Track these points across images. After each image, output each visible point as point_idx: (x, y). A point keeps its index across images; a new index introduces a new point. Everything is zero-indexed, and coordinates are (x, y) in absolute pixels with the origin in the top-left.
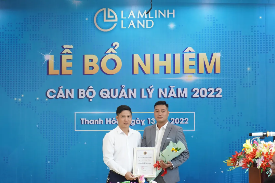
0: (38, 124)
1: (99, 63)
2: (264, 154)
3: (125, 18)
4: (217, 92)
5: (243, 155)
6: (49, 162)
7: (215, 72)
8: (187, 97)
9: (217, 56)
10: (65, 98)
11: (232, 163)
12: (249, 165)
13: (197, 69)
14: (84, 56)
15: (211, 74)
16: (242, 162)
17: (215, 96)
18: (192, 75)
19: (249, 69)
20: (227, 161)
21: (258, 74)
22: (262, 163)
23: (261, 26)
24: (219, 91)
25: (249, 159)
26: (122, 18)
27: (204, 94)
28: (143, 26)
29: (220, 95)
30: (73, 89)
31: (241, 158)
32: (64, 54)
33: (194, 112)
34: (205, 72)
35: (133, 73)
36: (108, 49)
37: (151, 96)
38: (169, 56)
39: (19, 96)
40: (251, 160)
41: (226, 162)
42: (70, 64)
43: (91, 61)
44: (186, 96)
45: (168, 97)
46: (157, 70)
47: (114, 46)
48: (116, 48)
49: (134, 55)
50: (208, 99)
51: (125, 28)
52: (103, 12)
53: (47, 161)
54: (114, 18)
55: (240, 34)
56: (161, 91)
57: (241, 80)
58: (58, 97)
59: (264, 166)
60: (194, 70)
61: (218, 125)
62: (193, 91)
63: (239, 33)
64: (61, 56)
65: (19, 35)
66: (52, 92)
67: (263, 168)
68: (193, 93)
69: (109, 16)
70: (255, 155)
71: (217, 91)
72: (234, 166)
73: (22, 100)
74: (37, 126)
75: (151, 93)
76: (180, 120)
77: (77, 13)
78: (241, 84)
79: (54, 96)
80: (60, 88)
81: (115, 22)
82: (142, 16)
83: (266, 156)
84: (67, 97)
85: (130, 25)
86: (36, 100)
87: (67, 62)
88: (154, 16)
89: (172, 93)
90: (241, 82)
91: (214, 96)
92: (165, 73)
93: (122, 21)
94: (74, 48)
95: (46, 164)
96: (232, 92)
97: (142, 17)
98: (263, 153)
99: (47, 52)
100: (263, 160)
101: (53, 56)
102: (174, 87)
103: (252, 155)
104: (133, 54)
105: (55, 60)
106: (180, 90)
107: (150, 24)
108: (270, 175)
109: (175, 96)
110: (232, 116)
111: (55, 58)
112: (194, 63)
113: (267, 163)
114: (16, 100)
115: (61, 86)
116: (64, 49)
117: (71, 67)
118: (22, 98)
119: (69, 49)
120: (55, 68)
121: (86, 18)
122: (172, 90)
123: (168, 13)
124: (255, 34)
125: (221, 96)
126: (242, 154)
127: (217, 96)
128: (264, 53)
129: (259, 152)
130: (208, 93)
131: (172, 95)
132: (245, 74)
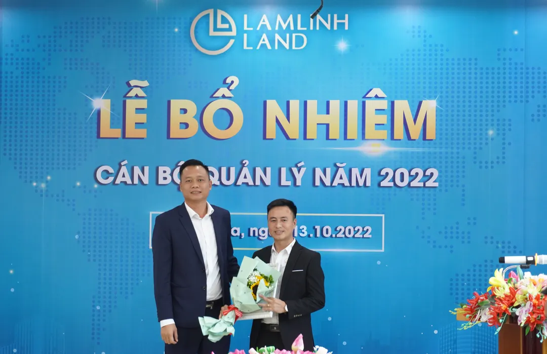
0: (78, 233)
1: (199, 116)
2: (532, 299)
3: (252, 29)
4: (428, 176)
5: (489, 300)
6: (98, 308)
7: (424, 138)
8: (370, 185)
9: (430, 106)
10: (131, 183)
11: (468, 316)
12: (503, 319)
13: (390, 132)
14: (169, 102)
15: (416, 141)
16: (487, 313)
17: (424, 184)
18: (380, 142)
19: (491, 132)
20: (456, 311)
21: (510, 144)
22: (529, 315)
23: (516, 50)
24: (432, 174)
25: (503, 308)
26: (246, 28)
27: (402, 180)
28: (287, 46)
29: (434, 182)
30: (148, 167)
31: (485, 305)
32: (131, 97)
33: (383, 216)
34: (406, 136)
35: (265, 137)
36: (216, 89)
37: (299, 183)
38: (335, 105)
39: (42, 177)
40: (506, 310)
41: (455, 313)
42: (143, 118)
43: (183, 111)
44: (368, 184)
45: (333, 185)
46: (312, 132)
47: (228, 84)
48: (232, 87)
49: (268, 102)
50: (409, 189)
51: (252, 48)
52: (208, 15)
53: (94, 306)
54: (230, 29)
55: (476, 64)
56: (319, 172)
57: (475, 153)
58: (118, 182)
59: (532, 322)
60: (384, 134)
61: (429, 242)
62: (381, 174)
63: (473, 62)
64: (125, 102)
65: (44, 59)
66: (107, 171)
67: (531, 326)
68: (382, 178)
69: (220, 25)
70: (514, 300)
71: (429, 174)
72: (471, 322)
73: (47, 186)
74: (77, 237)
75: (299, 177)
76: (354, 230)
77: (158, 18)
78: (475, 163)
79: (111, 179)
80: (122, 164)
81: (232, 37)
82: (284, 26)
83: (537, 302)
84: (136, 181)
85: (261, 42)
86: (74, 187)
87: (136, 113)
88: (309, 27)
89: (341, 178)
90: (475, 158)
91: (421, 184)
92: (328, 138)
93: (245, 35)
94: (150, 86)
95: (94, 311)
96: (458, 176)
97: (284, 29)
98: (530, 296)
99: (98, 93)
100: (529, 310)
101: (109, 101)
102: (344, 165)
103: (508, 301)
104: (265, 100)
105: (112, 110)
106: (355, 172)
107: (300, 41)
108: (544, 339)
109: (347, 184)
110: (457, 223)
111: (112, 105)
112: (384, 119)
113: (538, 317)
114: (36, 187)
115: (124, 161)
116: (130, 87)
117: (143, 123)
118: (47, 182)
119: (141, 87)
120: (113, 125)
121: (174, 28)
122: (341, 172)
123: (336, 21)
124: (504, 64)
125: (436, 184)
126: (486, 298)
127: (428, 184)
128: (521, 101)
129: (521, 294)
130: (412, 178)
131: (341, 181)
132: (484, 142)
